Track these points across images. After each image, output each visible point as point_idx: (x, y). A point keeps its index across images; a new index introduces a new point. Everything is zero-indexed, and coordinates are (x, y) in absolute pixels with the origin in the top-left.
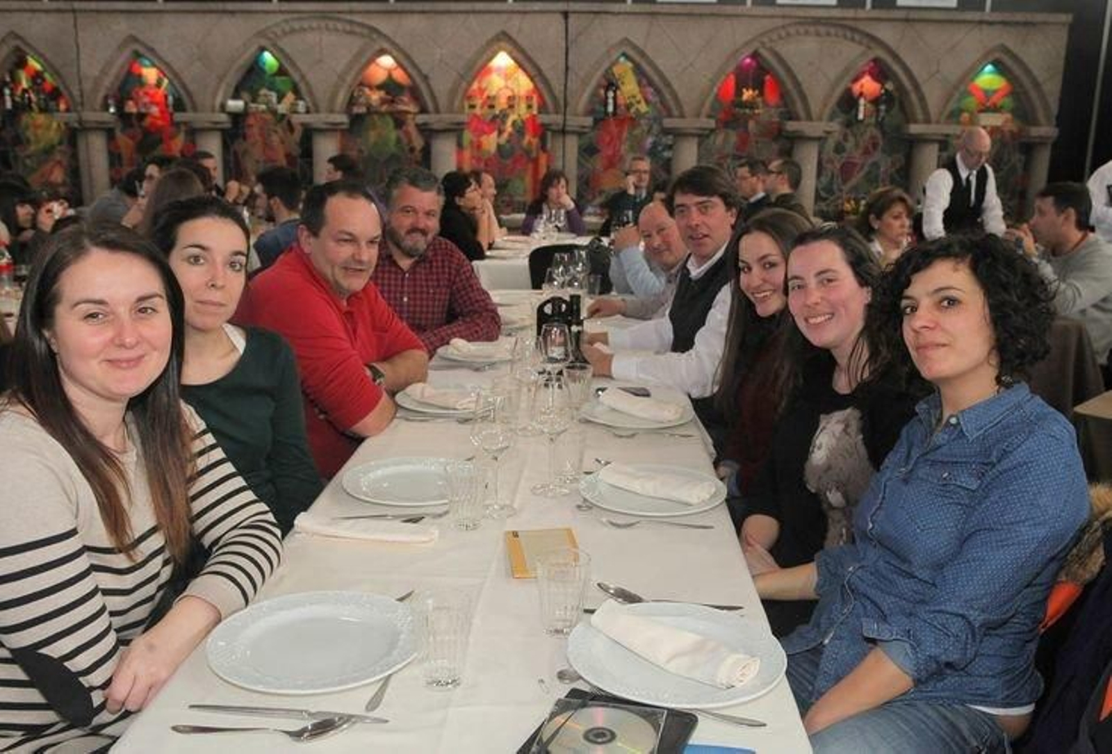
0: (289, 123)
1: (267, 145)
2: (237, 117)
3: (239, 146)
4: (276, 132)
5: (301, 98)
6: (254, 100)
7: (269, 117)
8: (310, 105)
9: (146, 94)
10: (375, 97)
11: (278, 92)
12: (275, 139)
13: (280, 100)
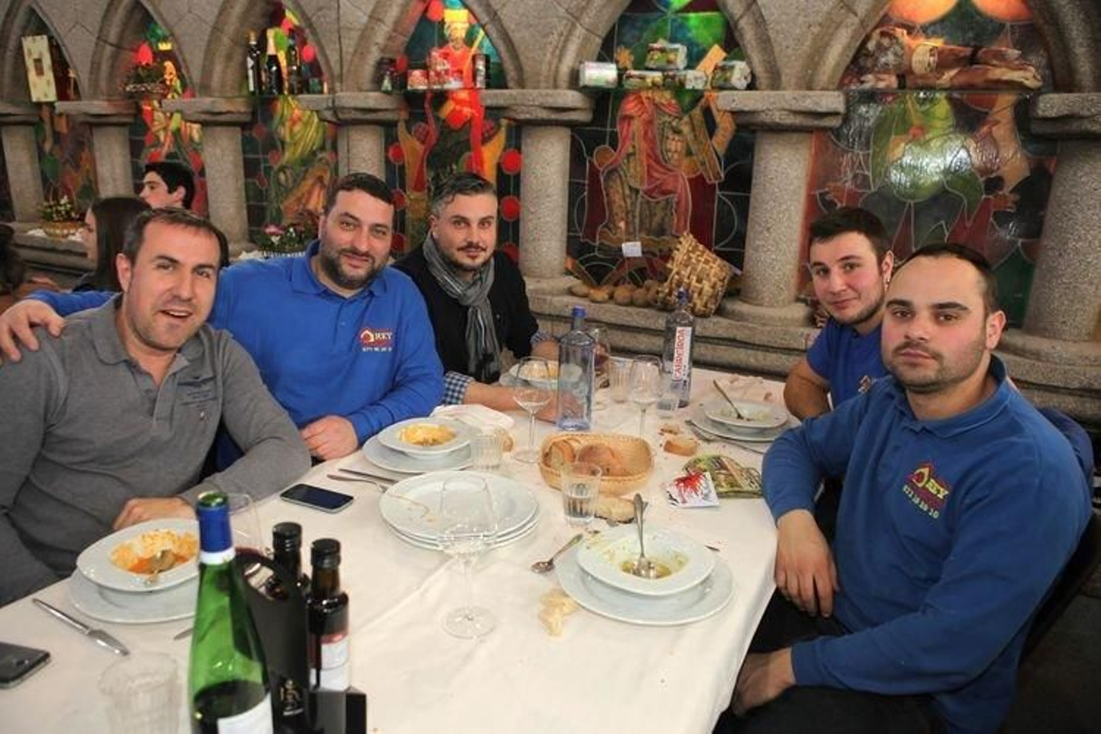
0: (707, 112)
1: (657, 159)
2: (603, 99)
3: (602, 158)
4: (677, 132)
5: (742, 57)
6: (639, 64)
7: (666, 97)
8: (760, 70)
9: (446, 56)
10: (923, 51)
11: (690, 44)
12: (674, 145)
13: (694, 59)
